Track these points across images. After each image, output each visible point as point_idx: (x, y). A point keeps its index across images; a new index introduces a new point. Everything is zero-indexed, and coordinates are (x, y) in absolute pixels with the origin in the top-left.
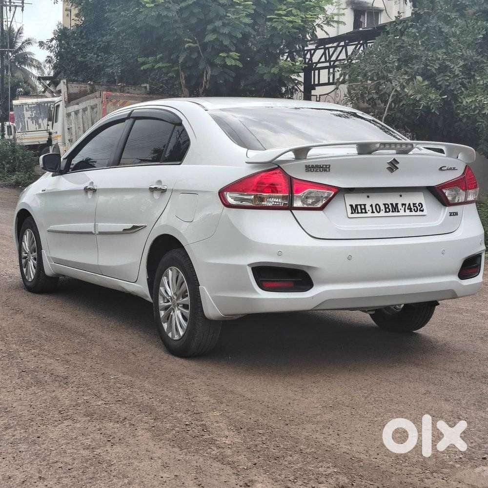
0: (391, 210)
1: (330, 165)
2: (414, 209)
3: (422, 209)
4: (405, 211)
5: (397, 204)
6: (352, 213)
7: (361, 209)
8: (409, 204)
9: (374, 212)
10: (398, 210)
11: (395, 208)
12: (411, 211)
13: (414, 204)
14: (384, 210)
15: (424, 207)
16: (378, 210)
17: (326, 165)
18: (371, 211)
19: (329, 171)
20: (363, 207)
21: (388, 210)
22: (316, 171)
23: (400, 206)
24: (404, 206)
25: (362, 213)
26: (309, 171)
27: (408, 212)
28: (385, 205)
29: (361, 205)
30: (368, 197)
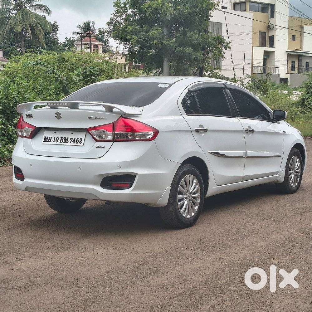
0: (63, 141)
3: (81, 142)
4: (71, 143)
5: (68, 138)
6: (44, 141)
7: (49, 139)
8: (75, 139)
9: (54, 142)
11: (66, 140)
12: (74, 143)
14: (60, 141)
16: (57, 141)
24: (71, 140)
28: (61, 138)
30: (55, 133)
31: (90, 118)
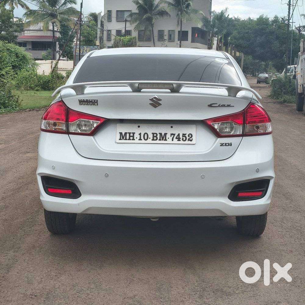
0: (159, 138)
1: (97, 100)
2: (183, 139)
3: (191, 139)
4: (173, 140)
5: (166, 134)
6: (120, 139)
7: (130, 136)
8: (179, 135)
9: (142, 140)
10: (166, 138)
11: (163, 137)
12: (179, 140)
13: (183, 134)
14: (152, 138)
15: (194, 138)
16: (146, 138)
17: (95, 100)
18: (139, 138)
19: (97, 105)
20: (132, 135)
21: (155, 138)
22: (87, 105)
23: (168, 136)
24: (172, 136)
25: (129, 139)
26: (81, 105)
27: (176, 141)
28: (153, 134)
29: (130, 133)
30: (139, 127)
31: (210, 106)
